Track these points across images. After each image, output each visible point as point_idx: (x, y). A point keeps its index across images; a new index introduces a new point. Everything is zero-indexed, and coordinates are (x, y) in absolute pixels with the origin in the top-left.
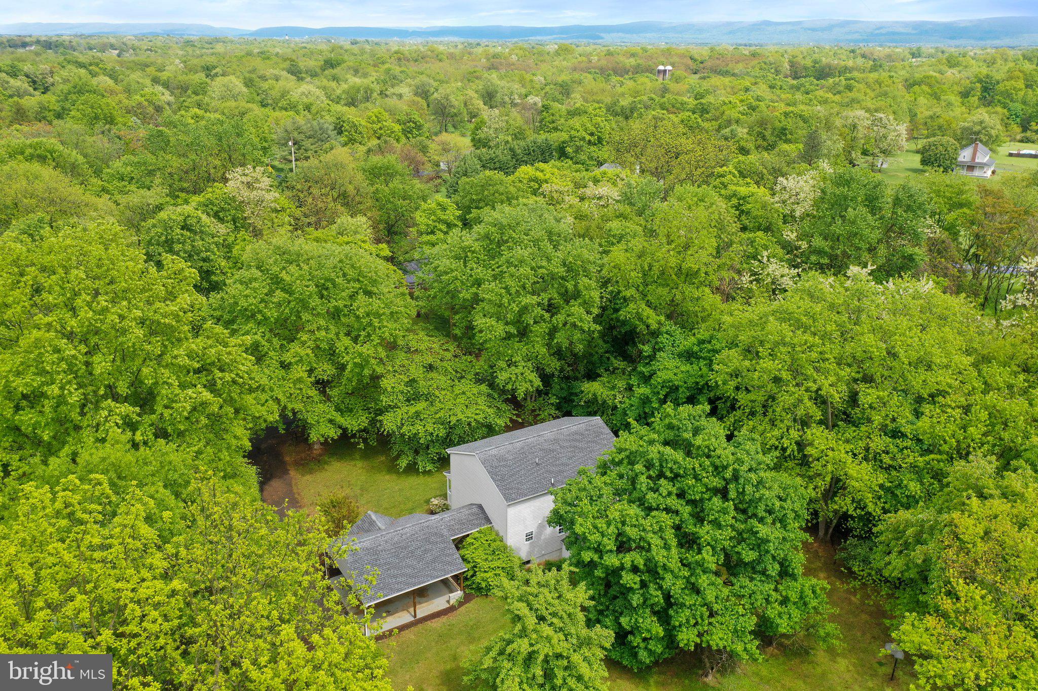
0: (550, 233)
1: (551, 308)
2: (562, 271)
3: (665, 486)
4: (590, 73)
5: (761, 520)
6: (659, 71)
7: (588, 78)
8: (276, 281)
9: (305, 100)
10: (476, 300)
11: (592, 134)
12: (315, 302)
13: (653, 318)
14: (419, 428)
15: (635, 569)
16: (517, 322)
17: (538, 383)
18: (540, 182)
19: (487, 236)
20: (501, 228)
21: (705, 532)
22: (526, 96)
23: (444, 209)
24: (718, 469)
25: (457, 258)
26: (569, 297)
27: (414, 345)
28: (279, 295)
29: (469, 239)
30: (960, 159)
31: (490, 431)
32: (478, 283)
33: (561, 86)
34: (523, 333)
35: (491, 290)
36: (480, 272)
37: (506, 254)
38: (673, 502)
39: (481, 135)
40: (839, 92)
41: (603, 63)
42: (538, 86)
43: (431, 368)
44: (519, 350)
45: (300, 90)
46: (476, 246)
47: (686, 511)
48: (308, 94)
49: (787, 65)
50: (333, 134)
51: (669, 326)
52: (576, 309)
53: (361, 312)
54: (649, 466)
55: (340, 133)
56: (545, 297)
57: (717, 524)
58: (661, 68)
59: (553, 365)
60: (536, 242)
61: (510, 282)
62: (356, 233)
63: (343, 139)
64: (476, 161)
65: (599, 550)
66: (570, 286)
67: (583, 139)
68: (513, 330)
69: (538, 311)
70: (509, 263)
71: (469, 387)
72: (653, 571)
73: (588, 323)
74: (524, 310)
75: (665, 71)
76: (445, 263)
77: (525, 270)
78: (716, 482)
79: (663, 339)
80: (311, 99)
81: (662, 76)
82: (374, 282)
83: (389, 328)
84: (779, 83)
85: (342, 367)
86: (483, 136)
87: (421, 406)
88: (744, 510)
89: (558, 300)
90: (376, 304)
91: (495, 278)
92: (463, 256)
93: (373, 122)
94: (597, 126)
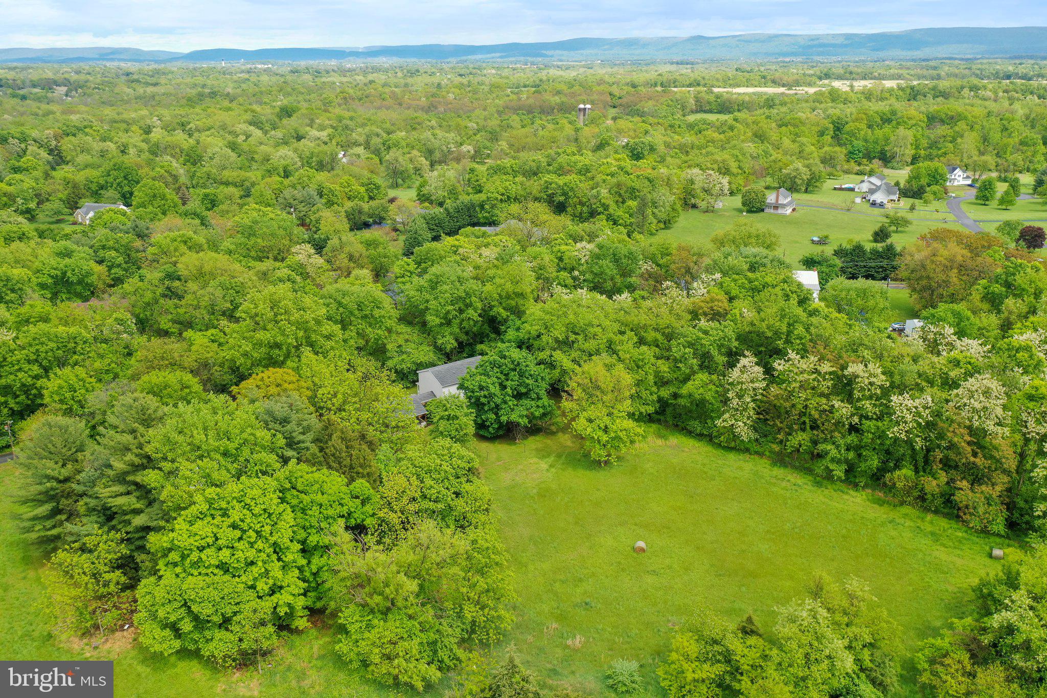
0: (459, 278)
1: (461, 311)
2: (463, 295)
3: (496, 370)
4: (518, 114)
5: (528, 378)
6: (580, 110)
7: (515, 120)
8: (340, 304)
9: (283, 162)
10: (427, 309)
11: (503, 195)
12: (356, 312)
13: (504, 314)
14: (404, 366)
15: (485, 397)
16: (445, 318)
17: (456, 344)
18: (457, 247)
19: (431, 280)
20: (437, 277)
21: (509, 383)
22: (461, 144)
23: (408, 265)
24: (513, 362)
25: (417, 290)
26: (468, 306)
27: (399, 330)
28: (341, 309)
29: (423, 282)
30: (768, 201)
31: (434, 365)
32: (427, 301)
33: (491, 133)
34: (449, 323)
35: (433, 304)
36: (428, 296)
37: (439, 288)
38: (498, 374)
39: (425, 191)
40: (724, 132)
41: (531, 101)
42: (471, 133)
43: (407, 341)
44: (447, 331)
45: (279, 154)
46: (426, 285)
47: (503, 377)
48: (284, 158)
49: (692, 101)
50: (317, 198)
51: (512, 317)
52: (471, 311)
53: (377, 316)
54: (491, 363)
55: (321, 197)
56: (457, 306)
57: (512, 380)
58: (582, 106)
59: (463, 338)
60: (452, 282)
61: (441, 300)
62: (364, 278)
63: (324, 201)
64: (422, 221)
65: (473, 392)
66: (468, 301)
67: (496, 199)
68: (443, 321)
69: (454, 313)
70: (441, 292)
71: (425, 348)
72: (491, 396)
73: (475, 316)
74: (448, 312)
75: (585, 109)
76: (412, 293)
77: (447, 295)
78: (512, 366)
79: (510, 323)
80: (288, 161)
81: (582, 113)
82: (380, 303)
83: (389, 323)
84: (677, 123)
85: (367, 342)
86: (426, 192)
87: (404, 356)
88: (521, 375)
89: (463, 307)
90: (383, 312)
91: (435, 299)
92: (420, 290)
93: (345, 187)
94: (506, 189)
